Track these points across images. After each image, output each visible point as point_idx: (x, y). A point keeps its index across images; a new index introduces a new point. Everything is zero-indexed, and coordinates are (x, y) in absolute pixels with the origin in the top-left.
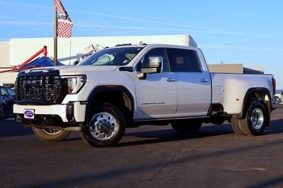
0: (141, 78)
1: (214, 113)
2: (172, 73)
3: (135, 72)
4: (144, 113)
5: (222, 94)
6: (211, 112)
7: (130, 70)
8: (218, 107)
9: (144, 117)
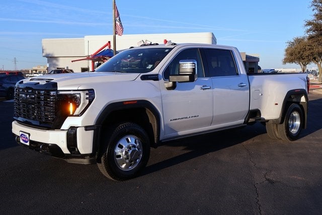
0: (169, 89)
1: (251, 120)
2: (207, 79)
3: (162, 81)
4: (173, 130)
5: (260, 99)
6: (248, 120)
7: (155, 78)
8: (255, 113)
9: (173, 134)
